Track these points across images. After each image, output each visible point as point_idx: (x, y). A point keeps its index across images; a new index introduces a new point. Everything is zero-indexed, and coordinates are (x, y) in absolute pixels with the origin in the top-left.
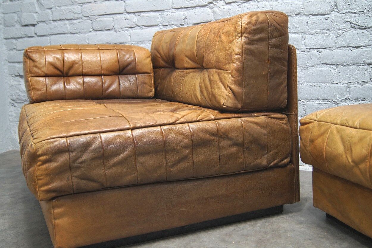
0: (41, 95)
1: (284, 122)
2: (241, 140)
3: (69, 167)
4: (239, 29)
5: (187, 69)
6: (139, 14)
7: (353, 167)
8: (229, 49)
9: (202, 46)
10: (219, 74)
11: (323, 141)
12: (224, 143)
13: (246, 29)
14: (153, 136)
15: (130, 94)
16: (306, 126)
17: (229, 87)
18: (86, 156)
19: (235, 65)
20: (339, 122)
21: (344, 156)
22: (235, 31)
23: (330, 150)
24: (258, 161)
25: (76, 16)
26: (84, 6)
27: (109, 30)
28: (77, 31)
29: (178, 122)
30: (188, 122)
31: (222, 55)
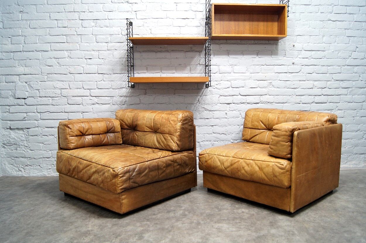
0: (75, 146)
1: (193, 154)
2: (180, 163)
3: (129, 179)
4: (179, 119)
5: (146, 132)
6: (98, 97)
7: (224, 170)
8: (175, 127)
9: (158, 123)
10: (170, 137)
11: (211, 161)
12: (176, 164)
13: (182, 119)
14: (154, 164)
15: (113, 143)
16: (202, 156)
17: (176, 142)
18: (134, 174)
19: (178, 134)
20: (217, 154)
21: (221, 166)
22: (177, 120)
23: (215, 164)
24: (185, 171)
25: (57, 95)
26: (63, 90)
27: (79, 104)
28: (57, 104)
29: (161, 157)
30: (164, 157)
31: (172, 130)
